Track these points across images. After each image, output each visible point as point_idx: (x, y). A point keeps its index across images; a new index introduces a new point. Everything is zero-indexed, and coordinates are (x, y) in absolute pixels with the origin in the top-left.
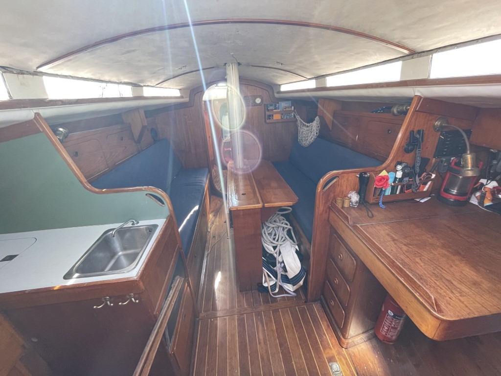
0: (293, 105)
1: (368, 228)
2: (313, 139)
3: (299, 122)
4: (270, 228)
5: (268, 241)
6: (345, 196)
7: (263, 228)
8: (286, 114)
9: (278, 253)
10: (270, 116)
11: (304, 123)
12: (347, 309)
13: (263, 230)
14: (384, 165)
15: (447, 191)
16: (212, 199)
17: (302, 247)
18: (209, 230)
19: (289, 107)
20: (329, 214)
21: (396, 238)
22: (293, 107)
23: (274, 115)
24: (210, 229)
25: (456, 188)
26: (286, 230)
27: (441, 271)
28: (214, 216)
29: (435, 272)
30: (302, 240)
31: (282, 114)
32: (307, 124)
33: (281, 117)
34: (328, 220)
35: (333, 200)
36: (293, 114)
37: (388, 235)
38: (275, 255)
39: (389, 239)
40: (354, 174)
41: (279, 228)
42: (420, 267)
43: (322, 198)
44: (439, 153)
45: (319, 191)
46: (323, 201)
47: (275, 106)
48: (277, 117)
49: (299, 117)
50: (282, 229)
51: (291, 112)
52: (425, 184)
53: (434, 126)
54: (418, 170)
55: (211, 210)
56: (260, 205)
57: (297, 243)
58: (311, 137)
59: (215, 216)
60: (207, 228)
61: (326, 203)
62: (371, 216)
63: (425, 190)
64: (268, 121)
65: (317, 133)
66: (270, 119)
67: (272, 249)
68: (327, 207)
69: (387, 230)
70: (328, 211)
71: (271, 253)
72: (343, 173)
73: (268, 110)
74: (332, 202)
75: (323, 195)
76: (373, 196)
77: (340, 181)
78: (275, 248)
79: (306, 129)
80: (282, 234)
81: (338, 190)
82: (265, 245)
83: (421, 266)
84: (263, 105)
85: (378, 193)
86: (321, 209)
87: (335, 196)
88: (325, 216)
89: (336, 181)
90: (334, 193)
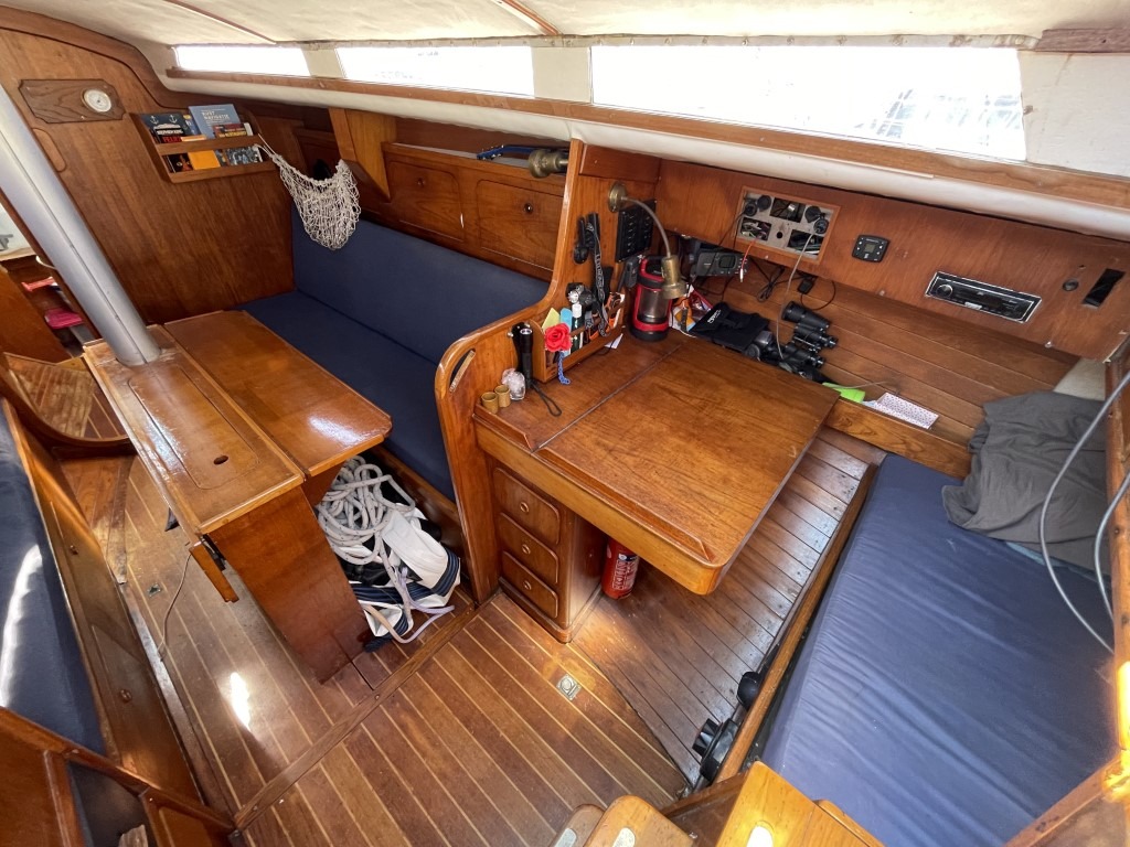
0: (244, 119)
1: (563, 442)
3: (285, 172)
4: (335, 504)
5: (345, 538)
6: (495, 385)
7: (317, 512)
8: (233, 150)
9: (383, 550)
10: (174, 159)
11: (306, 178)
12: (559, 589)
13: (321, 519)
14: (548, 298)
15: (642, 318)
16: (70, 478)
17: (428, 506)
18: (120, 579)
19: (234, 126)
20: (476, 432)
21: (611, 444)
22: (247, 125)
23: (190, 155)
24: (124, 573)
25: (653, 310)
26: (377, 488)
27: (686, 481)
28: (114, 525)
29: (681, 487)
30: (421, 491)
31: (221, 151)
32: (316, 183)
33: (219, 158)
34: (477, 444)
35: (475, 402)
36: (256, 149)
37: (598, 444)
38: (379, 560)
39: (604, 453)
40: (502, 333)
41: (360, 491)
42: (662, 489)
43: (454, 406)
44: (623, 253)
45: (443, 395)
46: (459, 412)
47: (181, 122)
48: (204, 161)
49: (280, 158)
50: (367, 490)
51: (245, 143)
52: (613, 316)
53: (609, 201)
54: (602, 295)
55: (89, 515)
56: (297, 479)
57: (413, 504)
58: (342, 218)
59: (118, 523)
60: (109, 577)
61: (463, 414)
62: (557, 412)
63: (615, 325)
64: (175, 177)
66: (179, 169)
67: (366, 551)
68: (467, 421)
69: (591, 432)
70: (472, 426)
71: (368, 561)
72: (482, 338)
73: (161, 139)
74: (475, 407)
75: (453, 399)
76: (547, 366)
77: (480, 357)
78: (370, 544)
79: (320, 197)
80: (372, 501)
81: (480, 378)
82: (342, 551)
83: (662, 486)
84: (126, 116)
85: (552, 357)
86: (458, 429)
87: (477, 392)
88: (469, 441)
89: (473, 361)
90: (474, 386)
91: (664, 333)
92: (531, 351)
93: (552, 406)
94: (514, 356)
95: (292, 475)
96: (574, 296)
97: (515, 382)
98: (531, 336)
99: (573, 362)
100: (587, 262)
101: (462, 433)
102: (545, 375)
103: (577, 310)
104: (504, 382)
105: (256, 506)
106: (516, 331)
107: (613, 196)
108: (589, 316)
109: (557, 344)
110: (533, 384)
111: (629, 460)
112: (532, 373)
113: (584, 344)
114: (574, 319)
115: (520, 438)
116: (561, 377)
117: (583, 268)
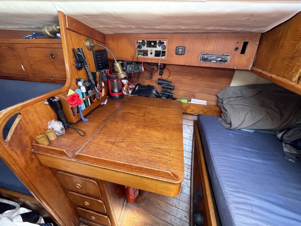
12: (108, 214)
15: (113, 92)
25: (116, 88)
35: (32, 142)
37: (107, 142)
39: (111, 145)
40: (41, 102)
44: (99, 68)
52: (101, 91)
54: (93, 82)
57: (19, 206)
61: (23, 152)
62: (84, 134)
74: (32, 145)
76: (74, 116)
83: (142, 151)
87: (31, 137)
90: (27, 134)
91: (122, 96)
92: (62, 109)
93: (81, 132)
94: (53, 113)
96: (80, 83)
97: (57, 126)
98: (60, 101)
99: (88, 112)
100: (83, 70)
101: (27, 162)
102: (74, 119)
103: (83, 89)
104: (50, 127)
106: (49, 100)
107: (87, 44)
108: (90, 91)
109: (74, 102)
110: (68, 125)
111: (124, 145)
112: (66, 120)
113: (91, 104)
114: (83, 93)
115: (63, 153)
116: (83, 119)
117: (82, 73)
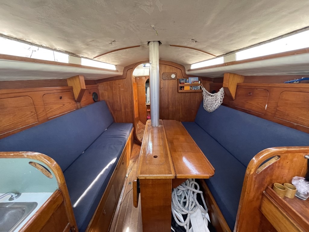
0: (199, 80)
2: (217, 106)
3: (204, 92)
4: (180, 191)
5: (177, 207)
7: (173, 190)
8: (194, 86)
9: (188, 224)
10: (181, 87)
11: (209, 93)
13: (173, 193)
16: (134, 147)
17: (213, 216)
18: (127, 176)
19: (196, 81)
20: (261, 201)
22: (200, 82)
23: (185, 87)
24: (128, 174)
26: (195, 194)
28: (134, 162)
30: (212, 206)
31: (191, 87)
32: (211, 94)
33: (190, 88)
34: (260, 207)
35: (268, 185)
36: (199, 87)
38: (185, 227)
40: (302, 154)
41: (189, 191)
43: (255, 181)
45: (252, 173)
46: (256, 186)
47: (186, 80)
48: (187, 88)
49: (204, 88)
50: (192, 192)
51: (197, 85)
56: (171, 176)
57: (207, 210)
58: (216, 103)
60: (126, 174)
61: (258, 188)
64: (180, 91)
65: (221, 101)
66: (181, 89)
67: (182, 219)
68: (259, 193)
70: (260, 197)
71: (181, 225)
72: (287, 152)
73: (181, 83)
74: (267, 188)
75: (256, 178)
77: (281, 162)
78: (185, 217)
79: (211, 97)
80: (192, 198)
81: (277, 172)
82: (174, 212)
84: (177, 79)
86: (252, 194)
88: (256, 204)
89: (276, 162)
95: (171, 173)
101: (253, 198)
104: (294, 183)
105: (156, 178)
